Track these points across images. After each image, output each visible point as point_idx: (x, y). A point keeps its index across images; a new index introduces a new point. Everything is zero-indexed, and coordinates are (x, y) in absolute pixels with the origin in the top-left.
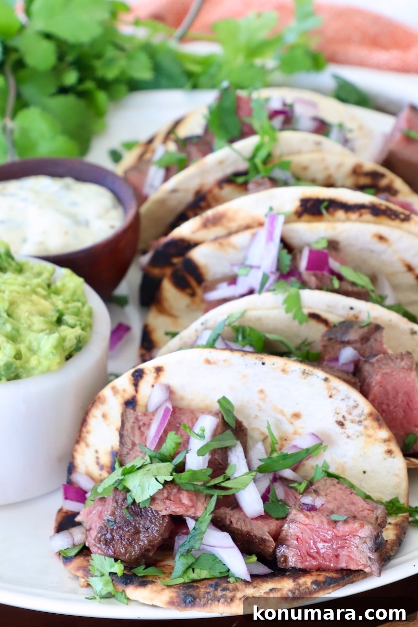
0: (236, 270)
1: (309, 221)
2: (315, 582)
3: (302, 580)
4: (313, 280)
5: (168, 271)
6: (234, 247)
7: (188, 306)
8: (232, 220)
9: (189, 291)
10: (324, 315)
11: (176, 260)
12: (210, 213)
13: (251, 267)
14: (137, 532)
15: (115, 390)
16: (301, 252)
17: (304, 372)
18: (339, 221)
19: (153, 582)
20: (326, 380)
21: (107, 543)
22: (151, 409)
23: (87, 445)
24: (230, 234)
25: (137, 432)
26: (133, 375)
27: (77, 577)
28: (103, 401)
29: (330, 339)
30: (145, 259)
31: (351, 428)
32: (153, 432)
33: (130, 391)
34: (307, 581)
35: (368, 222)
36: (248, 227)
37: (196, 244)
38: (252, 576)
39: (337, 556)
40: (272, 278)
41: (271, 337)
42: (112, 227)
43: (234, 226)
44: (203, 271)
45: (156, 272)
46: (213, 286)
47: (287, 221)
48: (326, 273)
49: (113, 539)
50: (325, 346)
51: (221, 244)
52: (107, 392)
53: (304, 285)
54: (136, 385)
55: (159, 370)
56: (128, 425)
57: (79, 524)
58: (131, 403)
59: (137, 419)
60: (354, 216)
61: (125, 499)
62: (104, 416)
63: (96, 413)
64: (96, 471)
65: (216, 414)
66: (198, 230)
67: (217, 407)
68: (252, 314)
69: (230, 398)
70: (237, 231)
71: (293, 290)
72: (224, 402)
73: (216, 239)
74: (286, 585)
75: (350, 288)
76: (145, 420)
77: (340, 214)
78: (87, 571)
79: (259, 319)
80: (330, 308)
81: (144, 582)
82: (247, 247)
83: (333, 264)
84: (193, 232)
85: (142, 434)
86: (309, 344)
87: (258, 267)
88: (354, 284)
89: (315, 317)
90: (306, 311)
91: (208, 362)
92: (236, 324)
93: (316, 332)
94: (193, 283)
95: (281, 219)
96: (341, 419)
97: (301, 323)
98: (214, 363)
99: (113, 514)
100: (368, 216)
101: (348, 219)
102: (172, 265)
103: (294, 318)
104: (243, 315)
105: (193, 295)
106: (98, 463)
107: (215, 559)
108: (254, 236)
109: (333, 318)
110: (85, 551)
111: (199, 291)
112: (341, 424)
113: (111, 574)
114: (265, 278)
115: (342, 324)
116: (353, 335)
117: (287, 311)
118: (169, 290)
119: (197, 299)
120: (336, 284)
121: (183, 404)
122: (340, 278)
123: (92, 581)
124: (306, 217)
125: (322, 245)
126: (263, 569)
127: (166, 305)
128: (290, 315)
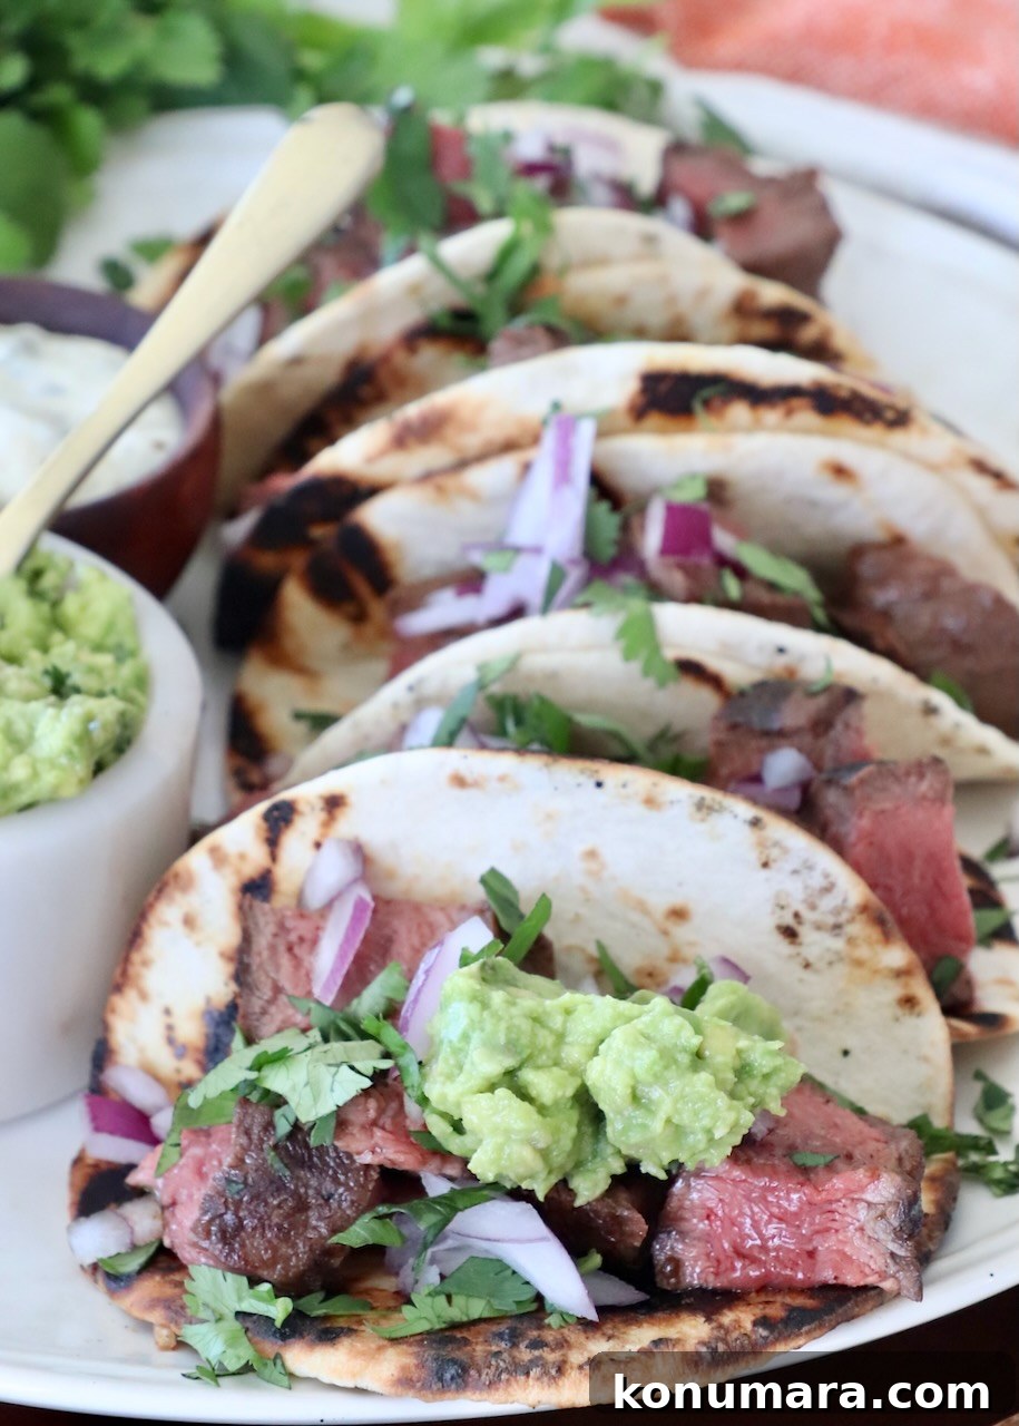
0: (477, 558)
1: (663, 431)
2: (762, 1322)
3: (728, 1318)
4: (677, 580)
5: (298, 560)
6: (473, 496)
7: (346, 648)
8: (470, 427)
9: (350, 608)
10: (714, 663)
11: (318, 532)
12: (413, 410)
13: (518, 550)
14: (302, 1206)
15: (217, 856)
16: (642, 509)
17: (701, 805)
18: (734, 429)
19: (350, 1332)
20: (755, 823)
21: (226, 1237)
22: (315, 900)
23: (144, 996)
24: (463, 464)
25: (285, 960)
26: (267, 816)
27: (148, 1327)
28: (186, 883)
29: (734, 727)
30: (238, 531)
31: (815, 943)
32: (328, 958)
33: (257, 856)
34: (741, 1319)
35: (807, 431)
36: (508, 447)
37: (372, 491)
38: (600, 1309)
39: (811, 1254)
40: (575, 575)
41: (586, 720)
42: (159, 446)
43: (472, 442)
44: (392, 556)
45: (267, 561)
46: (416, 598)
47: (603, 433)
48: (706, 561)
49: (240, 1227)
50: (719, 744)
51: (440, 490)
52: (196, 860)
53: (657, 592)
54: (273, 843)
55: (334, 803)
56: (262, 942)
57: (140, 1193)
58: (258, 888)
59: (282, 928)
60: (771, 416)
61: (269, 1126)
62: (189, 922)
63: (167, 916)
64: (166, 1062)
65: (481, 912)
66: (383, 453)
67: (479, 894)
68: (536, 662)
69: (510, 871)
70: (482, 457)
71: (637, 604)
72: (494, 882)
73: (427, 477)
74: (692, 1331)
75: (765, 597)
76: (302, 928)
77: (739, 411)
78: (177, 1310)
79: (553, 676)
80: (727, 650)
81: (328, 1333)
82: (511, 498)
83: (723, 540)
84: (371, 460)
85: (297, 962)
86: (678, 738)
87: (537, 550)
88: (772, 586)
89: (691, 669)
90: (671, 654)
91: (459, 781)
92: (496, 689)
93: (694, 707)
94: (362, 588)
95: (586, 430)
96: (789, 920)
97: (662, 684)
98: (476, 784)
99: (239, 1163)
100: (807, 417)
101: (757, 426)
102: (308, 543)
103: (646, 672)
104: (513, 664)
105: (359, 618)
106: (171, 1041)
107: (502, 1270)
108: (526, 468)
109: (737, 674)
110: (163, 1260)
111: (377, 609)
112: (790, 933)
113: (240, 1315)
114: (557, 575)
115: (761, 687)
116: (793, 715)
117: (628, 655)
118: (299, 606)
119: (369, 630)
120: (733, 587)
121: (394, 889)
122: (741, 572)
123: (192, 1333)
124: (654, 420)
125: (693, 493)
126: (623, 1293)
127: (289, 644)
128: (635, 667)
